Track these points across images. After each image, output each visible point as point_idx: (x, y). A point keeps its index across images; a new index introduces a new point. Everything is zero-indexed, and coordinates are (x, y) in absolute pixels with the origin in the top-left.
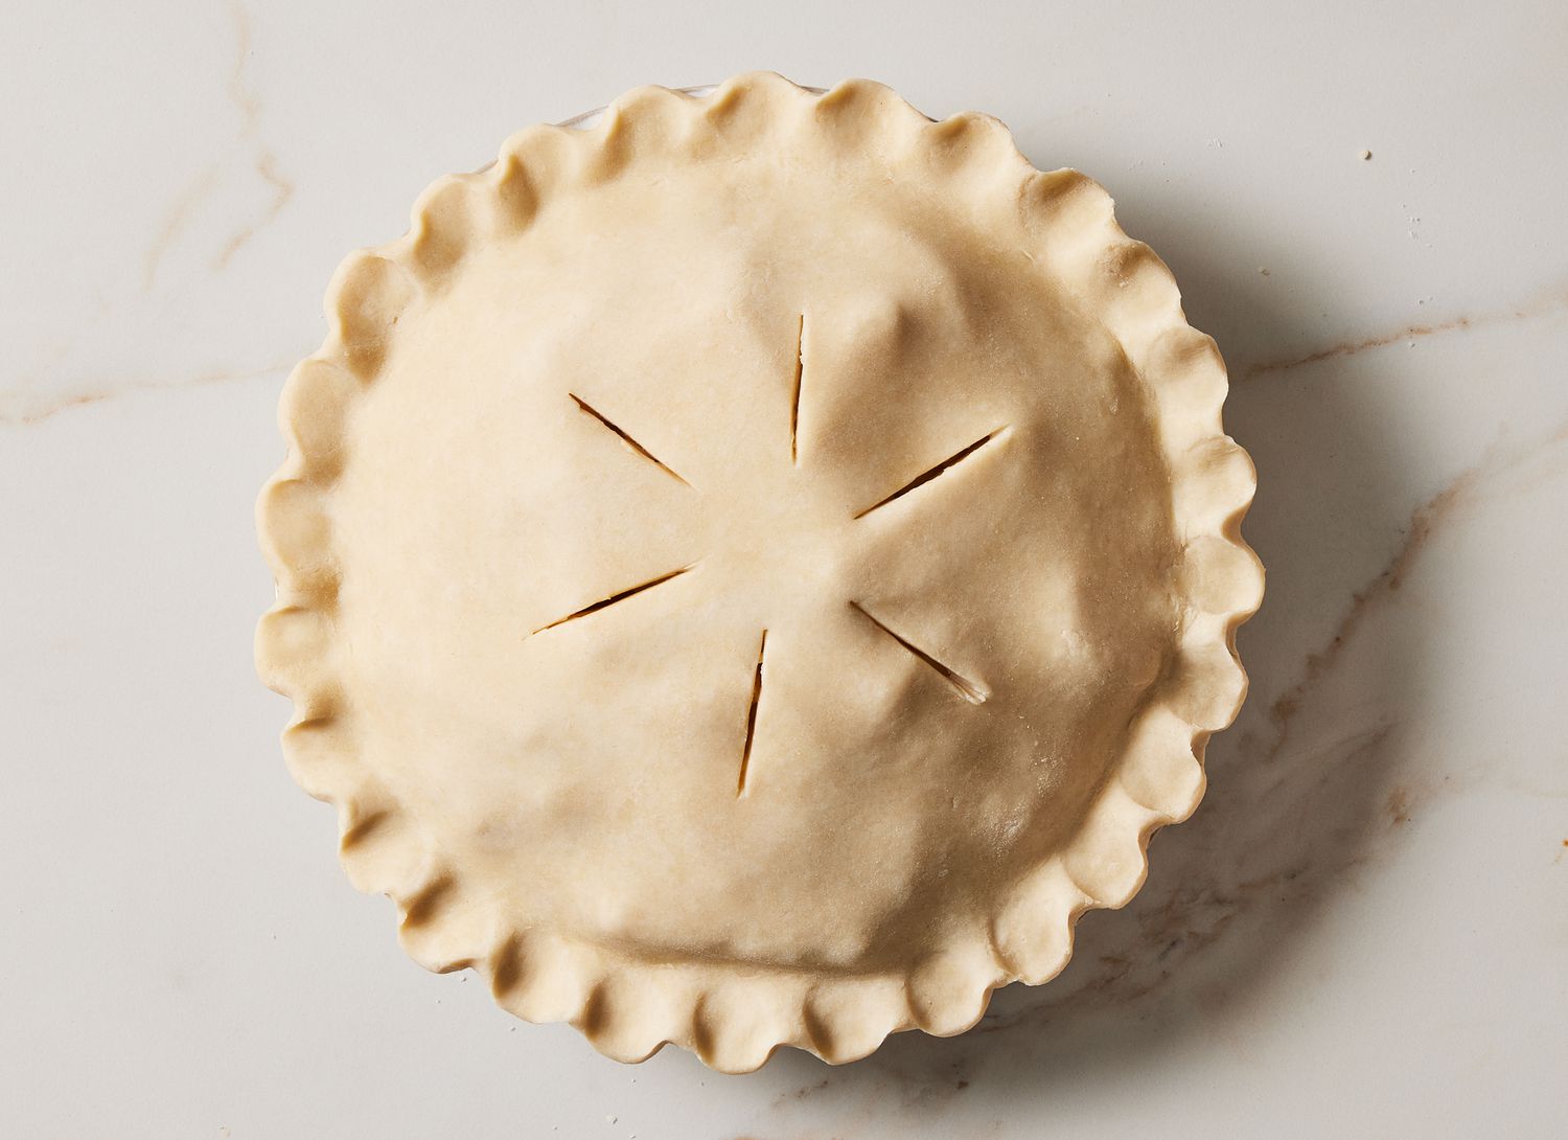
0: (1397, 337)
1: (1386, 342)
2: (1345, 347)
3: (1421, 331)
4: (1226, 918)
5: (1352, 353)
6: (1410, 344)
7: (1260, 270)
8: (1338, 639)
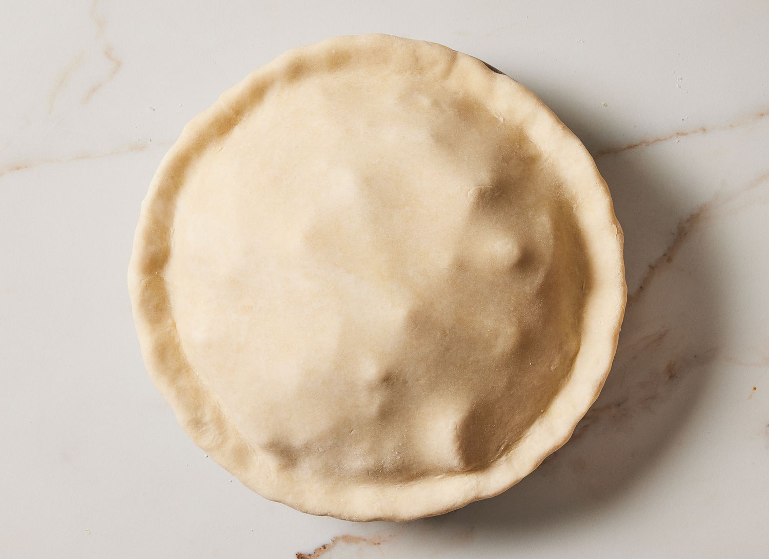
0: (671, 137)
1: (665, 140)
2: (645, 142)
3: (683, 134)
4: (585, 426)
5: (648, 145)
6: (677, 141)
7: (603, 104)
8: (641, 287)
